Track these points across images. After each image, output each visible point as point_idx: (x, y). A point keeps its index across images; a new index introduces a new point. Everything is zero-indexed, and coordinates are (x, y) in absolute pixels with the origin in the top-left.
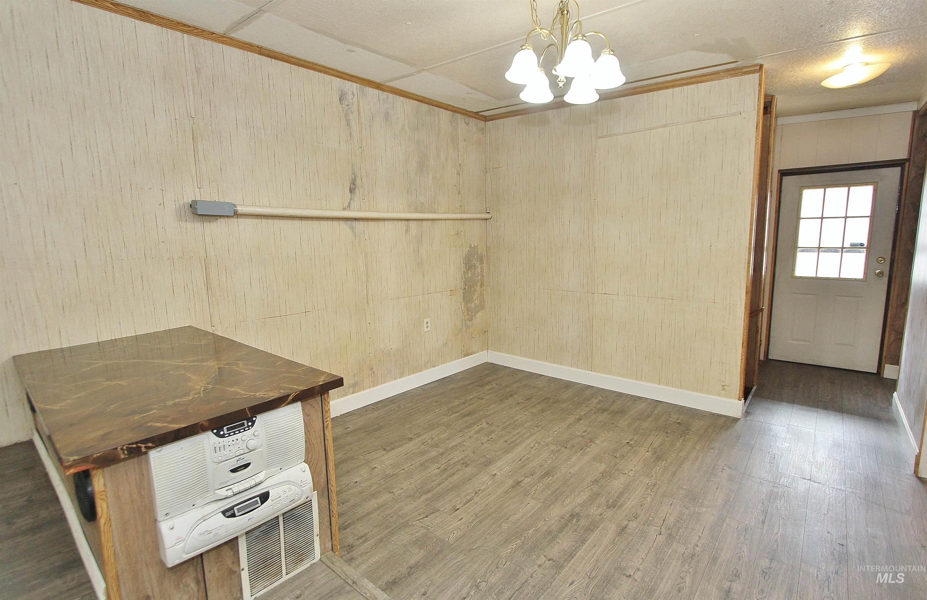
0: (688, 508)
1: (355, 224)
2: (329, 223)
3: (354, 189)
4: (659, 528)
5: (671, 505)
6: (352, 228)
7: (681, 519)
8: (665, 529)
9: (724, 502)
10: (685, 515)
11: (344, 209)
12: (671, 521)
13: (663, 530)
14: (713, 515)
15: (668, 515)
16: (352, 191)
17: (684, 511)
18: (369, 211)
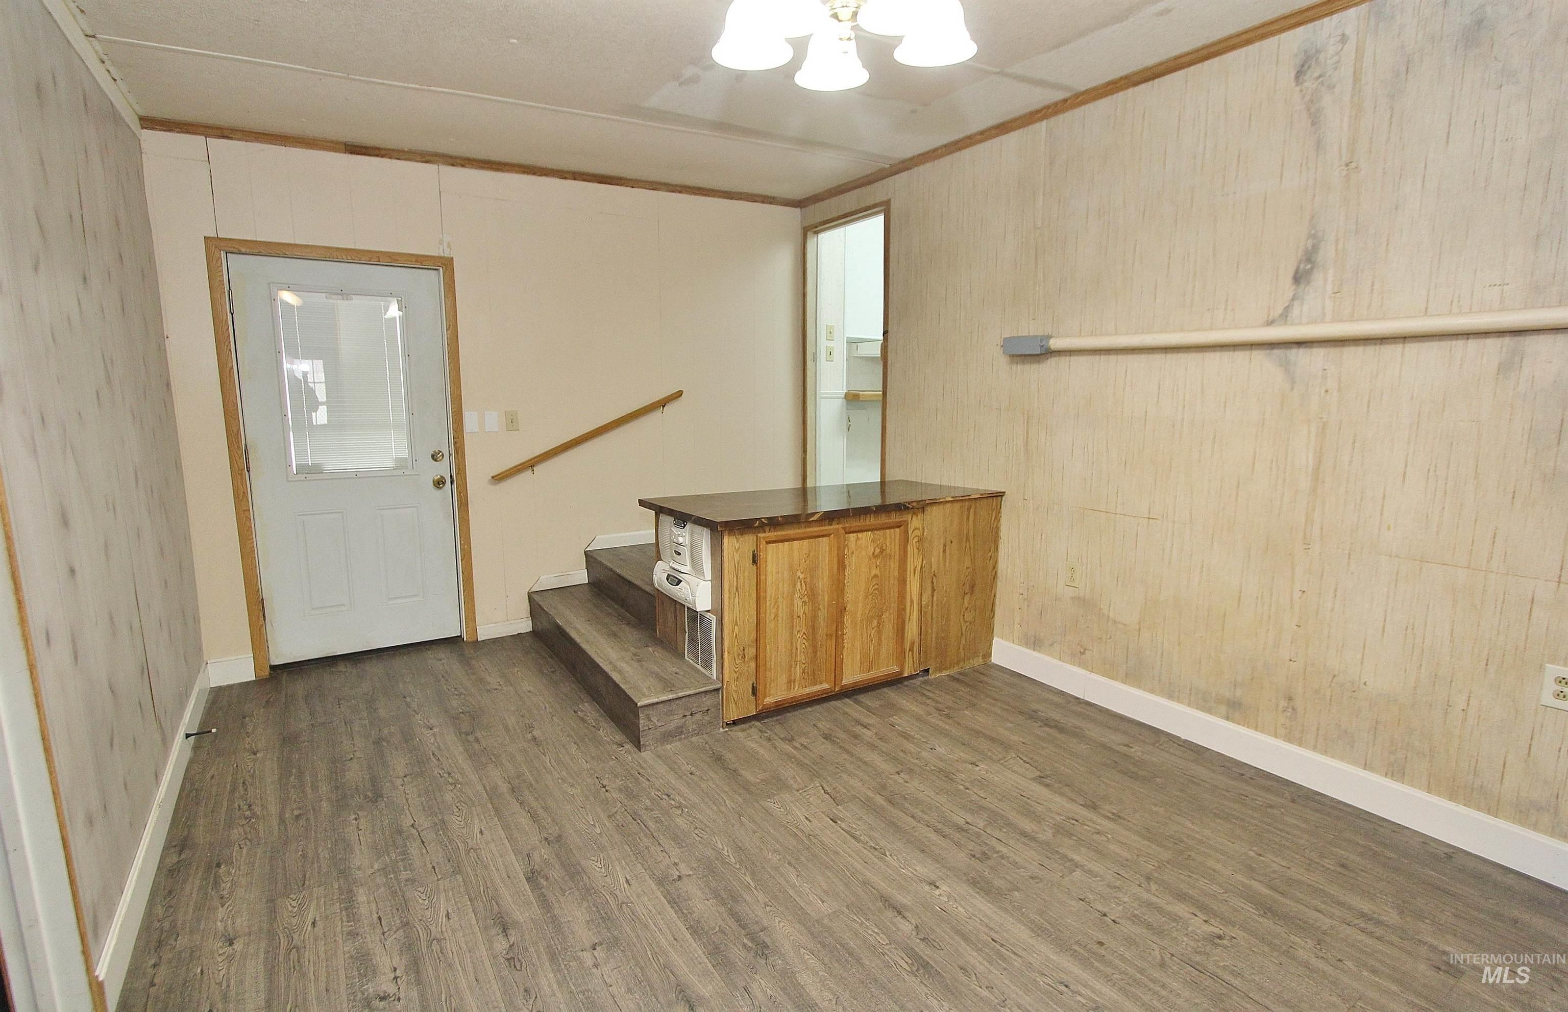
0: (406, 881)
1: (1296, 354)
2: (1226, 356)
3: (1309, 272)
4: (419, 830)
5: (434, 868)
6: (1286, 367)
7: (403, 860)
8: (412, 834)
9: (353, 901)
10: (402, 869)
11: (1270, 323)
12: (414, 849)
13: (414, 831)
14: (359, 869)
15: (424, 851)
16: (1299, 278)
17: (408, 874)
18: (1352, 319)
